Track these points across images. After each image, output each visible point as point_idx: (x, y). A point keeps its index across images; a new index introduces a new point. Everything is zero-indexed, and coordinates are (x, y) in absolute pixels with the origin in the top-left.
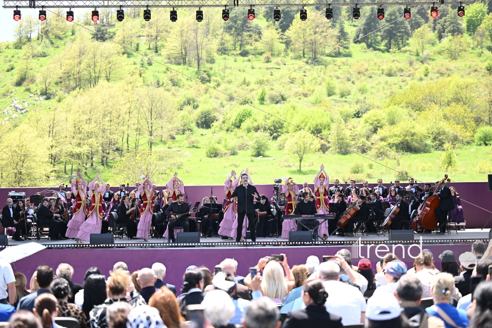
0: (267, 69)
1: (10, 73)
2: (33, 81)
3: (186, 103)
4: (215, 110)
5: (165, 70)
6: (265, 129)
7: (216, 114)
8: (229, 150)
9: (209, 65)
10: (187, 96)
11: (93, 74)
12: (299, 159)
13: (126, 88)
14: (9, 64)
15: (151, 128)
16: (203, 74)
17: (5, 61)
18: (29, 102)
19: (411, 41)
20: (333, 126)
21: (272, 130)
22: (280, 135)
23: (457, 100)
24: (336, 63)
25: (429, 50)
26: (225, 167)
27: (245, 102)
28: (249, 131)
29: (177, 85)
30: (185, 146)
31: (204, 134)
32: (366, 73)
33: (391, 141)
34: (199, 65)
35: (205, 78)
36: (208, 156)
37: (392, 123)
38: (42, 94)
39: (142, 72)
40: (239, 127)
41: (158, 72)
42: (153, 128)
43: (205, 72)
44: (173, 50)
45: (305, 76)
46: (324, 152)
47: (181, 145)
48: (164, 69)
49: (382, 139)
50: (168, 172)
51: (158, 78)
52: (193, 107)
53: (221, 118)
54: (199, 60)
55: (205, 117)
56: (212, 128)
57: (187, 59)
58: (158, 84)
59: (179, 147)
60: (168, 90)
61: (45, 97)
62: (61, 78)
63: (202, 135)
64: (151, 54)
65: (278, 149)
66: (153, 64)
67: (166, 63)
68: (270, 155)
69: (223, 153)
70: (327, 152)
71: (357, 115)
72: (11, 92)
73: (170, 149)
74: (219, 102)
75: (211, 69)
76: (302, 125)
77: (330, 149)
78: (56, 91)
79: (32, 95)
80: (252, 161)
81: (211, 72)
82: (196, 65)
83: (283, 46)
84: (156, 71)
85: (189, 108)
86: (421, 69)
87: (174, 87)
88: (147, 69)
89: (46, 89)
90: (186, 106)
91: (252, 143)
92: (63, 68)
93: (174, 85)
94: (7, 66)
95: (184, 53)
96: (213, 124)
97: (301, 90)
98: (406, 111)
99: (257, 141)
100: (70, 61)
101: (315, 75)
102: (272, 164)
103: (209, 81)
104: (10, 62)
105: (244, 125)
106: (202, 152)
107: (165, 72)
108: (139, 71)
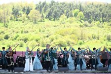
0: (23, 24)
7: (10, 36)
9: (8, 23)
10: (2, 31)
16: (6, 25)
19: (60, 18)
21: (25, 40)
22: (27, 42)
23: (73, 33)
24: (41, 23)
25: (65, 21)
27: (17, 33)
30: (1, 44)
31: (6, 41)
32: (49, 26)
33: (56, 43)
40: (16, 39)
55: (7, 36)
56: (8, 39)
57: (2, 21)
65: (26, 45)
68: (24, 47)
74: (10, 32)
77: (40, 45)
80: (19, 48)
82: (4, 23)
83: (27, 19)
85: (2, 34)
86: (63, 25)
97: (32, 30)
99: (21, 43)
103: (8, 27)
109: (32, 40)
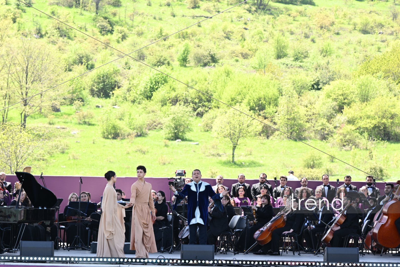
0: (193, 17)
3: (77, 62)
4: (116, 72)
5: (50, 15)
6: (186, 102)
7: (118, 78)
8: (134, 129)
9: (112, 9)
10: (80, 52)
12: (232, 145)
15: (26, 95)
16: (102, 22)
20: (282, 101)
21: (196, 104)
22: (206, 111)
24: (290, 12)
26: (128, 153)
27: (160, 63)
28: (164, 103)
29: (65, 36)
30: (73, 121)
31: (100, 106)
32: (331, 28)
33: (362, 124)
34: (97, 8)
35: (106, 28)
36: (104, 137)
37: (365, 99)
39: (17, 15)
40: (149, 97)
41: (41, 17)
42: (29, 95)
43: (106, 18)
45: (246, 29)
46: (268, 137)
47: (67, 120)
48: (49, 13)
49: (351, 122)
50: (47, 157)
51: (40, 25)
52: (87, 67)
53: (125, 84)
55: (104, 81)
56: (111, 97)
58: (40, 34)
59: (65, 122)
60: (54, 43)
63: (98, 107)
65: (203, 130)
66: (34, 6)
67: (51, 4)
68: (193, 139)
69: (126, 133)
70: (271, 137)
71: (316, 86)
73: (52, 126)
74: (123, 61)
75: (115, 14)
76: (239, 98)
77: (277, 133)
80: (166, 146)
81: (115, 19)
82: (93, 8)
84: (37, 15)
85: (81, 68)
87: (61, 39)
88: (25, 12)
90: (76, 66)
91: (167, 121)
93: (61, 36)
96: (114, 92)
97: (238, 48)
98: (384, 83)
99: (174, 119)
101: (261, 29)
102: (194, 152)
103: (111, 32)
105: (157, 95)
106: (97, 131)
107: (50, 17)
108: (12, 13)
109: (233, 102)
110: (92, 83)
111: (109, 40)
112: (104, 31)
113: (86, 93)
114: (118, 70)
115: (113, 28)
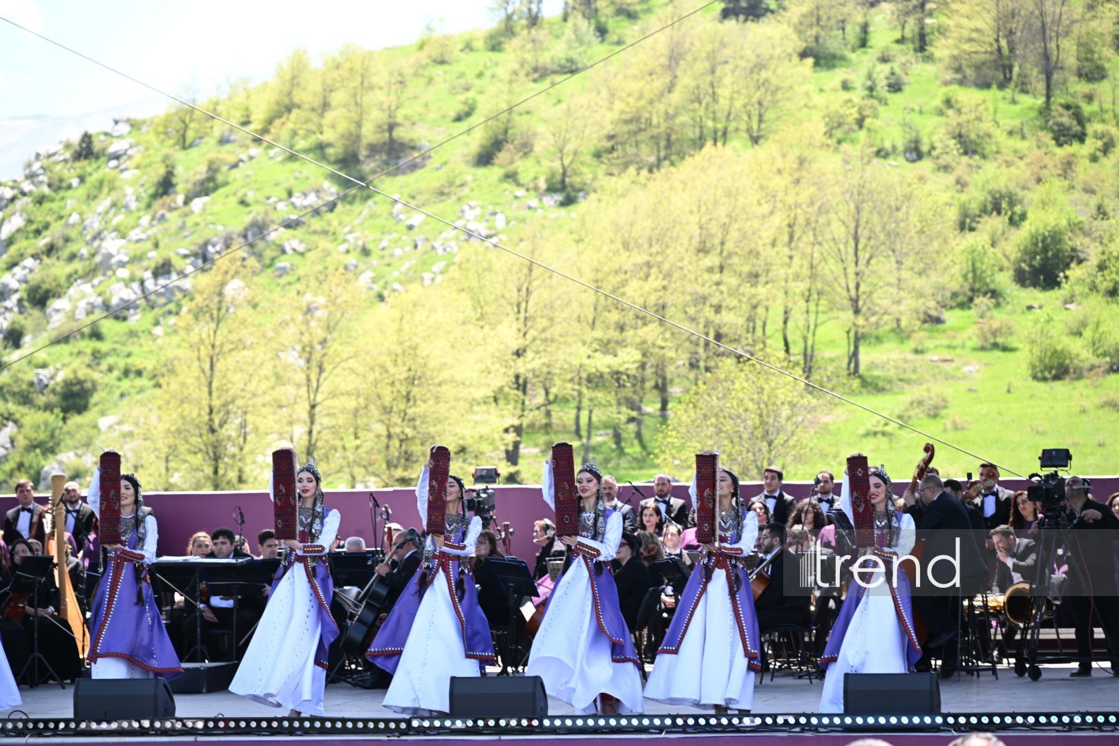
1: (463, 125)
2: (526, 149)
3: (989, 207)
4: (1077, 228)
5: (942, 106)
7: (1079, 242)
8: (1105, 354)
9: (1083, 87)
10: (993, 186)
11: (710, 124)
13: (780, 163)
14: (462, 97)
15: (857, 287)
16: (1061, 115)
17: (453, 91)
18: (509, 213)
26: (1083, 411)
29: (976, 152)
30: (970, 344)
31: (1036, 305)
34: (1048, 87)
35: (1069, 129)
36: (1035, 377)
38: (551, 189)
39: (867, 113)
41: (921, 112)
42: (862, 289)
43: (1067, 107)
44: (971, 40)
47: (955, 342)
48: (938, 102)
50: (891, 428)
51: (918, 132)
52: (1011, 219)
53: (1094, 254)
54: (1049, 69)
55: (1045, 249)
56: (1064, 285)
57: (1016, 69)
58: (915, 152)
59: (949, 347)
60: (946, 169)
61: (559, 197)
62: (611, 137)
63: (1030, 308)
64: (904, 55)
66: (906, 89)
67: (946, 83)
69: (1086, 365)
72: (462, 185)
73: (920, 357)
74: (1094, 201)
75: (1090, 98)
78: (595, 178)
79: (520, 192)
81: (1087, 109)
82: (1041, 86)
84: (913, 110)
85: (996, 223)
87: (965, 159)
88: (886, 104)
89: (564, 174)
90: (986, 218)
92: (619, 105)
93: (966, 153)
94: (455, 105)
95: (1006, 51)
96: (1068, 273)
100: (636, 86)
103: (1081, 138)
104: (467, 89)
106: (1019, 363)
107: (941, 113)
108: (856, 109)
110: (1019, 255)
111: (1074, 155)
112: (1062, 136)
113: (1004, 280)
114: (1080, 222)
115: (1083, 127)
